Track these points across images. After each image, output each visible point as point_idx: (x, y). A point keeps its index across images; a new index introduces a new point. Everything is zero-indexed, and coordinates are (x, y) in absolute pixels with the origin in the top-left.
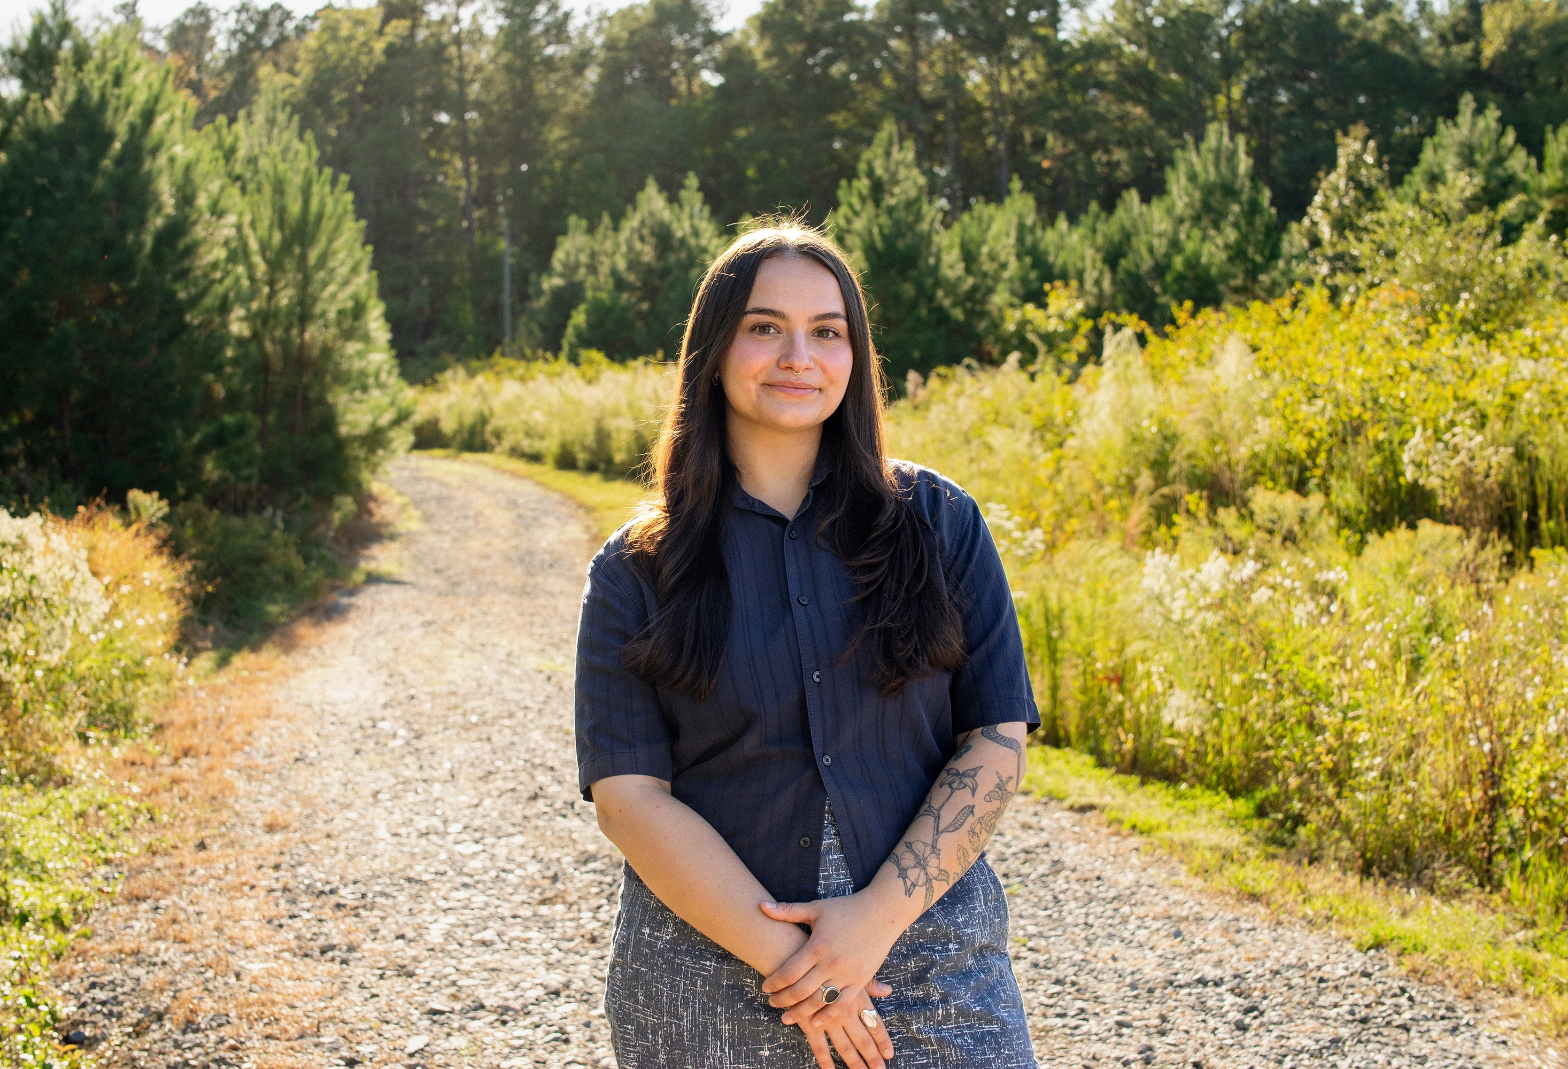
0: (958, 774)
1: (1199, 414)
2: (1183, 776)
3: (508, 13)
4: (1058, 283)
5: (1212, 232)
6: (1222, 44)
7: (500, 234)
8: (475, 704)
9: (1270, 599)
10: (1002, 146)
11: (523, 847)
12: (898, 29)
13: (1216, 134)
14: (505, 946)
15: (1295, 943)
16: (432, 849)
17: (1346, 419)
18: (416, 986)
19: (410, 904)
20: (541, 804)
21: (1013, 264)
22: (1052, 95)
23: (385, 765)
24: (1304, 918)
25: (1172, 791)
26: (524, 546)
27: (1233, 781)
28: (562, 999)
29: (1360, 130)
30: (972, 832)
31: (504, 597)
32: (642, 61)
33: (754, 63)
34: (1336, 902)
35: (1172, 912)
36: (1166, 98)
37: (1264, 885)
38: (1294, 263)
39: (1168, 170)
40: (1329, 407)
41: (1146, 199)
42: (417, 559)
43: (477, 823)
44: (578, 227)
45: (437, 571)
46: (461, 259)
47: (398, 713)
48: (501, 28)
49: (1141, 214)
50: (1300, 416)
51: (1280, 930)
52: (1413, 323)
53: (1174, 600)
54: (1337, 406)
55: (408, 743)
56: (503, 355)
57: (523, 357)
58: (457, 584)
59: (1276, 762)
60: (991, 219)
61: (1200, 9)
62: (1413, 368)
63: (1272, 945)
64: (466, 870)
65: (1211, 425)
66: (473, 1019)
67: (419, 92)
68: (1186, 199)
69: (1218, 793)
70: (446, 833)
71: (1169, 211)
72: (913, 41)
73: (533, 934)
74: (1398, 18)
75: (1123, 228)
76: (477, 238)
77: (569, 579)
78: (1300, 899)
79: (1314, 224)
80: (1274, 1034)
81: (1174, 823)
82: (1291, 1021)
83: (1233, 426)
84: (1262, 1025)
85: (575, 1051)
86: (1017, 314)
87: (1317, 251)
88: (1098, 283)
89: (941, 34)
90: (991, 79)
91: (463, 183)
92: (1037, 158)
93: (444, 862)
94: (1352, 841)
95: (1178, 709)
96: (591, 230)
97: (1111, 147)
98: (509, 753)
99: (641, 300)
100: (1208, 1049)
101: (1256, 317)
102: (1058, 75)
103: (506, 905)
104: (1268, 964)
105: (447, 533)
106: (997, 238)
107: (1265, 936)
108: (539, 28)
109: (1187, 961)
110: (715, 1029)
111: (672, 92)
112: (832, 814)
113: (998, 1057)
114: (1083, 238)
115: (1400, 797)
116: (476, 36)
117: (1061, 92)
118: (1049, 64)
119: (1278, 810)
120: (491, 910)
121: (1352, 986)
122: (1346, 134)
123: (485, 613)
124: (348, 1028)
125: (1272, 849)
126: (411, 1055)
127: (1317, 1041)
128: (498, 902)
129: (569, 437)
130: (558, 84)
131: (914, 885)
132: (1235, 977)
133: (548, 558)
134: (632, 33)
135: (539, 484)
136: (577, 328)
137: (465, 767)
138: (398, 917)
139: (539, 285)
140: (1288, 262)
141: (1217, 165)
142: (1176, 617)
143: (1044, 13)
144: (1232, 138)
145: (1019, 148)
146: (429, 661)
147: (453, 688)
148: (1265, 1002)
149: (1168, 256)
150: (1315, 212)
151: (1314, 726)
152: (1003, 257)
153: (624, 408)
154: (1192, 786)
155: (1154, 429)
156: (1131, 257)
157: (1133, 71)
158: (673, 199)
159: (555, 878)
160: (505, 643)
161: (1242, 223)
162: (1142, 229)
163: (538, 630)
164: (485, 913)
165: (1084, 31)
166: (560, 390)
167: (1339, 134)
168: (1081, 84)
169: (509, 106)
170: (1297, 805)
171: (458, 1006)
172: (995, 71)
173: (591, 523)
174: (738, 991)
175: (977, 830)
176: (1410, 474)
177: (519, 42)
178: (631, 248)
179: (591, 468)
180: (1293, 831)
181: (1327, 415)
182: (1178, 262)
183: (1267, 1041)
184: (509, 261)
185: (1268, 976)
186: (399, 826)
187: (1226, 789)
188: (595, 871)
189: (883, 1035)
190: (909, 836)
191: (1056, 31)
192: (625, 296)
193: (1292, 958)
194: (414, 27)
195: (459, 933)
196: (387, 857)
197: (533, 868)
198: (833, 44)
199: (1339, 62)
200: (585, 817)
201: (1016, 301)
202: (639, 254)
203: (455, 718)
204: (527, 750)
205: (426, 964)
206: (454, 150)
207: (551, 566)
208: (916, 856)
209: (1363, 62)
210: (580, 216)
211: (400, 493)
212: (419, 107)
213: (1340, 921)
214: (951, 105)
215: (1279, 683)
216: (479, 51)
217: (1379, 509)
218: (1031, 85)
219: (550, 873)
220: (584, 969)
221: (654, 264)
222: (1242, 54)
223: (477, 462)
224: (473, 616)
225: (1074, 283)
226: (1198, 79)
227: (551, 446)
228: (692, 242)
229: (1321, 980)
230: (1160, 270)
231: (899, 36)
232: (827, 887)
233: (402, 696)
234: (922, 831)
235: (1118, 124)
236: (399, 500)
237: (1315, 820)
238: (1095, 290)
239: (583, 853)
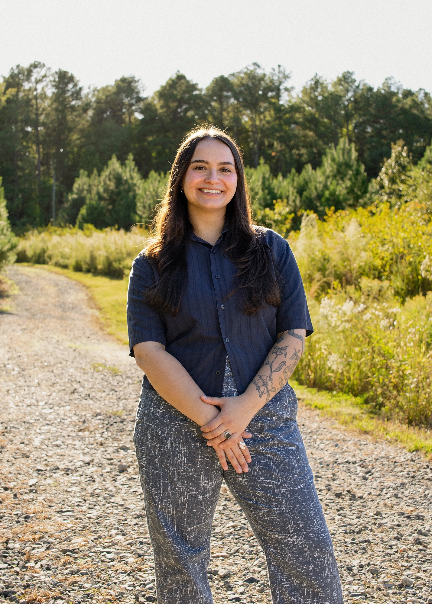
0: (279, 349)
1: (339, 249)
2: (334, 389)
3: (57, 87)
4: (279, 200)
5: (341, 182)
6: (346, 107)
7: (52, 177)
8: (46, 359)
9: (371, 318)
10: (256, 146)
11: (70, 410)
12: (215, 98)
13: (343, 142)
14: (66, 447)
15: (383, 449)
16: (33, 411)
17: (397, 253)
18: (30, 461)
19: (25, 431)
20: (76, 395)
21: (260, 193)
22: (276, 127)
23: (10, 380)
24: (386, 440)
25: (330, 394)
26: (61, 301)
27: (355, 391)
28: (91, 466)
29: (401, 142)
30: (285, 372)
31: (54, 320)
32: (111, 108)
33: (156, 110)
34: (400, 434)
35: (333, 438)
36: (322, 129)
37: (370, 428)
38: (373, 195)
39: (323, 157)
40: (390, 248)
41: (314, 168)
42: (18, 305)
43: (50, 402)
44: (84, 174)
45: (26, 310)
46: (35, 187)
47: (14, 362)
48: (54, 93)
49: (312, 174)
50: (379, 251)
51: (377, 445)
52: (423, 217)
53: (332, 317)
54: (393, 247)
55: (19, 373)
56: (52, 225)
57: (60, 226)
58: (35, 315)
59: (372, 383)
60: (252, 174)
61: (337, 93)
62: (423, 234)
63: (374, 450)
64: (47, 419)
65: (343, 254)
66: (55, 473)
67: (20, 118)
68: (330, 169)
69: (349, 395)
70: (38, 405)
71: (324, 173)
72: (221, 103)
73: (77, 442)
74: (416, 99)
75: (305, 180)
76: (42, 178)
77: (80, 314)
78: (385, 433)
79: (382, 180)
80: (378, 481)
81: (332, 405)
82: (384, 477)
83: (352, 255)
84: (373, 478)
85: (98, 485)
86: (262, 212)
87: (383, 190)
88: (294, 201)
89: (232, 100)
90: (252, 119)
91: (37, 156)
92: (270, 152)
93: (38, 416)
94: (404, 412)
95: (333, 361)
96: (89, 176)
97: (300, 148)
98: (61, 377)
99: (109, 204)
100: (353, 486)
101: (360, 214)
102: (279, 118)
103: (65, 432)
104: (374, 456)
105: (30, 295)
106: (254, 182)
107: (371, 447)
108: (69, 94)
109: (341, 455)
110: (179, 449)
111: (123, 121)
112: (229, 363)
113: (295, 459)
114: (289, 183)
115: (423, 396)
116: (43, 96)
117: (280, 125)
118: (276, 114)
119: (373, 402)
120: (59, 433)
121: (408, 465)
122: (395, 144)
123: (47, 326)
124: (4, 476)
125: (372, 415)
126: (31, 486)
127: (395, 484)
128: (61, 431)
129: (79, 259)
130: (76, 116)
131: (262, 393)
132: (361, 461)
133: (71, 306)
134: (107, 97)
135: (67, 277)
136: (82, 215)
137: (44, 381)
138: (21, 436)
139: (67, 197)
140: (371, 195)
141: (343, 155)
142: (333, 325)
143: (274, 93)
144: (349, 144)
145: (263, 148)
146: (25, 343)
147: (36, 353)
148: (373, 470)
149: (323, 191)
150: (382, 175)
151: (388, 368)
152: (256, 190)
153: (102, 247)
154: (338, 392)
155: (320, 256)
156: (308, 191)
157: (309, 117)
158: (123, 164)
159: (84, 422)
160: (55, 337)
161: (353, 178)
162: (312, 179)
163: (68, 333)
164: (57, 435)
165: (290, 101)
166: (76, 240)
167: (392, 144)
168: (288, 122)
169: (56, 125)
170: (381, 399)
171: (48, 468)
172: (254, 116)
173: (88, 292)
174: (189, 434)
175: (287, 371)
176: (423, 274)
177: (61, 99)
178: (105, 183)
179: (88, 271)
180: (380, 409)
181: (390, 251)
182: (327, 193)
183: (375, 484)
184: (55, 188)
185: (374, 461)
186: (18, 403)
187: (352, 393)
188: (100, 419)
189: (247, 453)
190: (260, 373)
191: (279, 100)
192: (102, 203)
193: (383, 454)
194: (18, 92)
195: (46, 442)
196: (14, 414)
197: (75, 418)
198: (188, 103)
199: (392, 116)
200: (94, 400)
201: (261, 208)
202: (109, 186)
203: (38, 364)
204: (69, 376)
205: (34, 453)
206: (33, 142)
207: (73, 309)
208: (263, 381)
209: (402, 116)
210: (85, 170)
211: (10, 279)
212: (19, 124)
213: (401, 441)
214: (235, 129)
215: (374, 351)
216: (44, 102)
217: (410, 289)
218: (268, 122)
219: (82, 420)
220: (99, 455)
221: (114, 190)
222: (353, 112)
223: (41, 268)
224: (42, 327)
225: (285, 200)
226: (335, 121)
227: (72, 262)
228: (130, 181)
229: (395, 462)
230: (320, 197)
231: (215, 101)
232: (226, 392)
233: (15, 356)
234: (265, 371)
235: (303, 139)
236: (9, 282)
237: (388, 405)
238: (293, 204)
239: (95, 413)
